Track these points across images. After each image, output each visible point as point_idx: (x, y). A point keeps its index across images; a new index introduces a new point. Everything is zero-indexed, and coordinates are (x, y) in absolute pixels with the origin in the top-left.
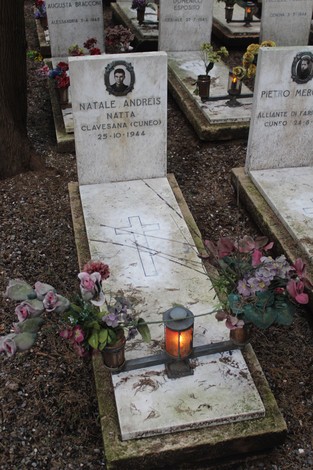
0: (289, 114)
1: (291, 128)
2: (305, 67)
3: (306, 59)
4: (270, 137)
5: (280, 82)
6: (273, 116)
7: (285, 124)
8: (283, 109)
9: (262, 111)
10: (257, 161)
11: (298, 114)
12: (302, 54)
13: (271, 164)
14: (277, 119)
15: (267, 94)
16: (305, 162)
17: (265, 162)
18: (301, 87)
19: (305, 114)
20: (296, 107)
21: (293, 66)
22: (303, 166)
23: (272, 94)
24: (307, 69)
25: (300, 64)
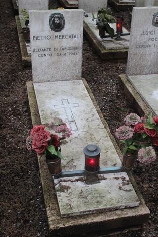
0: (52, 50)
1: (55, 58)
2: (58, 22)
3: (57, 17)
4: (43, 63)
5: (43, 31)
6: (43, 51)
7: (51, 55)
8: (49, 47)
9: (35, 48)
10: (37, 77)
11: (59, 49)
12: (55, 14)
13: (47, 79)
14: (46, 53)
15: (37, 38)
16: (68, 78)
17: (43, 78)
18: (57, 34)
19: (63, 49)
20: (56, 45)
21: (50, 21)
22: (67, 80)
23: (40, 38)
24: (59, 23)
25: (54, 20)
